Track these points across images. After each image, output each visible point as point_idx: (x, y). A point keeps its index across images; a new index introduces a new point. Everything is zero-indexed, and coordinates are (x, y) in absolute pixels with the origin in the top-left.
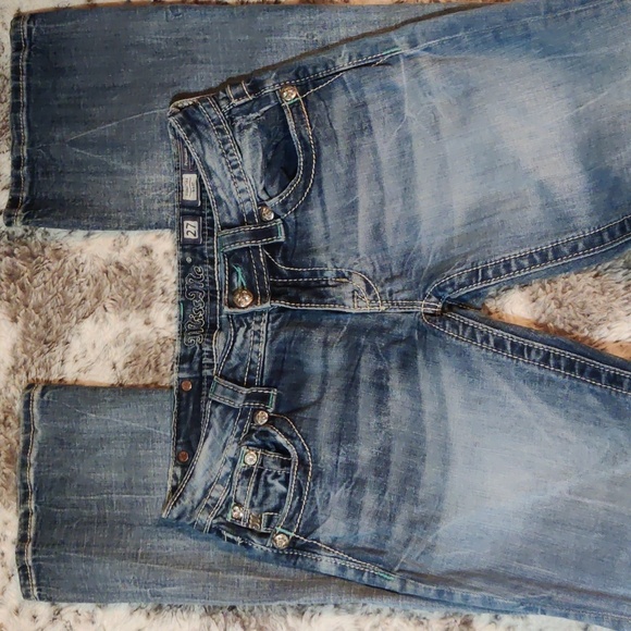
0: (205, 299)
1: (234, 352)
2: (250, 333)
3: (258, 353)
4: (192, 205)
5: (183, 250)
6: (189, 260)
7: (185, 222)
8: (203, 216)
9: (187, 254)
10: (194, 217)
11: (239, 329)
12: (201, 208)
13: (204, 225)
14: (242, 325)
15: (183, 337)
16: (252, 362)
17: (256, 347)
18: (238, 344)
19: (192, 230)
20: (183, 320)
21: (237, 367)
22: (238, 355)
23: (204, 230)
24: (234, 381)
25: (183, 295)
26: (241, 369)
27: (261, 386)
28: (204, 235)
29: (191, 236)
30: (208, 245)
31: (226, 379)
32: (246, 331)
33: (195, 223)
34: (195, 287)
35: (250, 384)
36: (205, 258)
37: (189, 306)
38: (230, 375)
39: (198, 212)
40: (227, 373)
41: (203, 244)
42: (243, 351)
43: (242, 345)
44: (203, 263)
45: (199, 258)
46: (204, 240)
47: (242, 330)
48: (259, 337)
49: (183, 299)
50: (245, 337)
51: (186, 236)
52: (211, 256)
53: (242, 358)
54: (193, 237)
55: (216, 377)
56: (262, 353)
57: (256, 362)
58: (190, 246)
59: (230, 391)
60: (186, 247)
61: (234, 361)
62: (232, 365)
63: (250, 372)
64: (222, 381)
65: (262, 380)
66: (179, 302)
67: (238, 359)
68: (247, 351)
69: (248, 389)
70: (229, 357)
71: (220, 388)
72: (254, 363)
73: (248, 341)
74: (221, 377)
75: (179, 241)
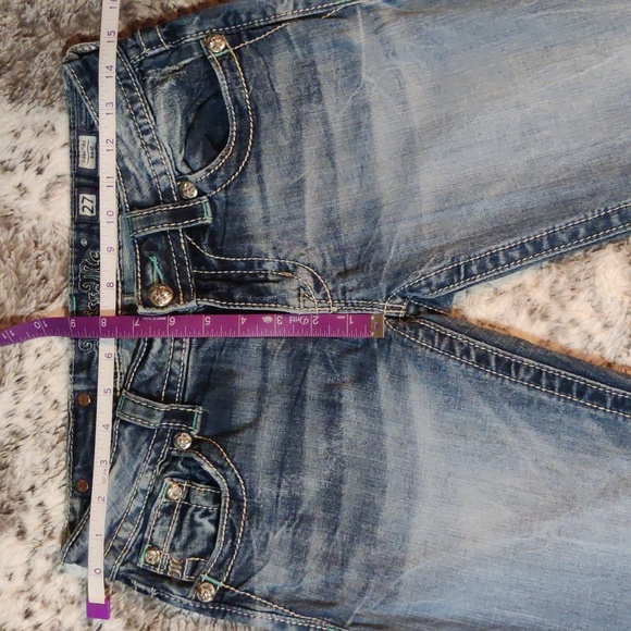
1: (151, 358)
3: (179, 362)
4: (89, 175)
5: (78, 230)
6: (84, 243)
7: (81, 196)
9: (82, 234)
10: (91, 189)
16: (172, 372)
17: (177, 354)
18: (154, 351)
19: (89, 205)
21: (152, 379)
22: (154, 364)
24: (149, 396)
25: (76, 286)
26: (158, 381)
27: (183, 403)
29: (87, 213)
31: (137, 393)
33: (93, 197)
34: (91, 276)
35: (169, 400)
37: (83, 301)
38: (143, 390)
40: (139, 387)
42: (160, 360)
43: (160, 352)
45: (95, 240)
48: (182, 343)
49: (76, 292)
50: (163, 344)
51: (81, 212)
53: (159, 368)
54: (90, 214)
55: (124, 391)
56: (185, 362)
57: (177, 372)
58: (85, 225)
59: (142, 408)
60: (82, 226)
61: (148, 371)
62: (145, 376)
63: (170, 385)
64: (132, 396)
65: (184, 395)
66: (71, 296)
67: (154, 368)
68: (166, 360)
69: (166, 406)
70: (142, 366)
71: (130, 404)
72: (175, 374)
73: (167, 347)
74: (131, 390)
75: (73, 219)
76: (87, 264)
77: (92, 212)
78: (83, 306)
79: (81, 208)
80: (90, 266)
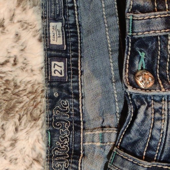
0: (70, 129)
1: (135, 126)
2: (150, 111)
3: (160, 130)
4: (58, 49)
5: (51, 87)
6: (56, 95)
7: (53, 63)
8: (69, 58)
9: (54, 89)
10: (60, 58)
11: (139, 107)
12: (66, 51)
13: (69, 65)
14: (143, 103)
15: (51, 161)
16: (152, 138)
17: (158, 124)
18: (139, 119)
19: (59, 69)
20: (51, 146)
21: (136, 142)
22: (137, 130)
23: (69, 69)
24: (134, 154)
25: (50, 125)
26: (141, 144)
27: (160, 161)
28: (69, 74)
29: (57, 74)
30: (73, 82)
31: (125, 151)
32: (147, 109)
33: (62, 64)
34: (61, 118)
35: (149, 159)
36: (71, 93)
37: (56, 135)
38: (129, 149)
39: (63, 55)
40: (126, 146)
41: (68, 82)
42: (143, 128)
43: (143, 121)
44: (68, 98)
45: (65, 93)
46: (69, 78)
47: (143, 108)
48: (161, 114)
49: (51, 128)
50: (146, 114)
51: (53, 74)
52: (76, 91)
53: (142, 135)
54: (59, 75)
55: (115, 148)
56: (165, 130)
57: (157, 138)
58: (56, 83)
59: (129, 164)
60: (54, 84)
61: (133, 135)
62: (131, 139)
63: (150, 148)
64: (122, 153)
65: (161, 156)
66: (47, 131)
67: (138, 134)
68: (148, 128)
69: (149, 164)
70: (128, 131)
71: (119, 159)
72: (155, 139)
73: (149, 118)
74: (121, 148)
75: (47, 79)
76: (58, 109)
77: (61, 74)
78: (56, 138)
79: (53, 71)
80: (61, 111)
